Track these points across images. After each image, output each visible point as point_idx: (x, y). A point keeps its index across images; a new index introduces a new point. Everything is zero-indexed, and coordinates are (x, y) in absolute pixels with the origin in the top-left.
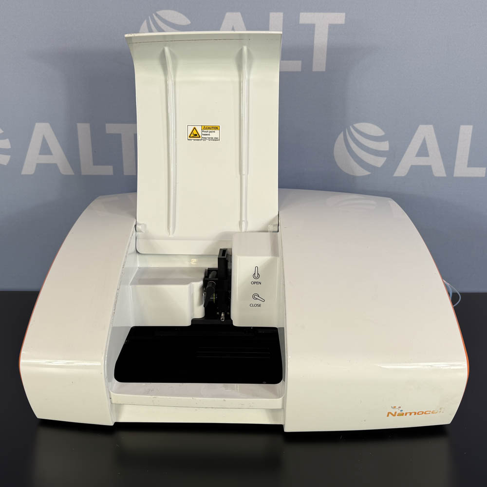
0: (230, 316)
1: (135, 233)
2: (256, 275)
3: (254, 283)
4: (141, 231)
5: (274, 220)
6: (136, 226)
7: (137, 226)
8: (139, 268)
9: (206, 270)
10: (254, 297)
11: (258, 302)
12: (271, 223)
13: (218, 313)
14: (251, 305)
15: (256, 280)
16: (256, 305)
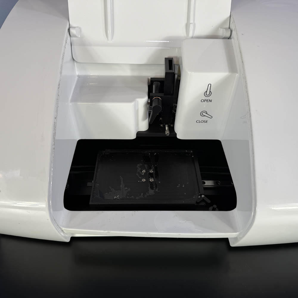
0: (173, 128)
1: (69, 38)
2: (208, 93)
3: (204, 101)
4: (75, 36)
5: (224, 22)
6: (69, 30)
7: (71, 30)
8: (79, 76)
9: (148, 79)
10: (202, 114)
11: (205, 118)
12: (221, 26)
13: (162, 125)
14: (198, 122)
15: (207, 98)
16: (202, 122)
